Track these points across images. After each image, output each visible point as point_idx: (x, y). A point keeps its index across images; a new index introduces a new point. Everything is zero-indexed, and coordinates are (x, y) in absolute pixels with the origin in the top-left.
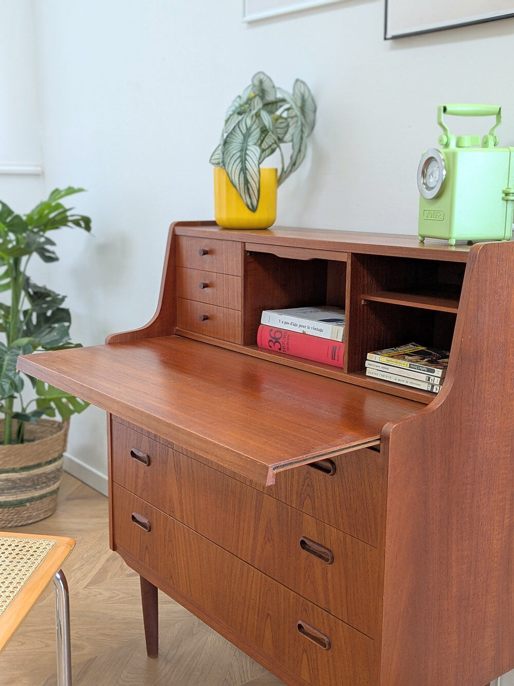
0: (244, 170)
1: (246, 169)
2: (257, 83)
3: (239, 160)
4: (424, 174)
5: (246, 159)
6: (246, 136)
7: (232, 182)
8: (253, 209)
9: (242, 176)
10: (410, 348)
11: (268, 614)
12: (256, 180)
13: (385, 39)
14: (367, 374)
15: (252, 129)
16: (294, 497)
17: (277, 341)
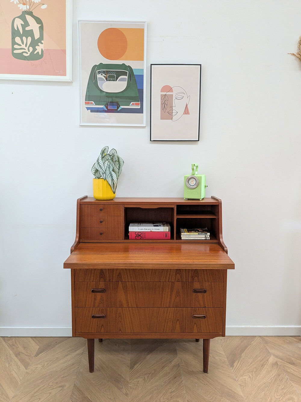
1: (113, 179)
5: (112, 176)
6: (109, 168)
7: (109, 184)
8: (114, 193)
9: (112, 182)
11: (178, 320)
13: (151, 141)
14: (182, 239)
17: (139, 235)
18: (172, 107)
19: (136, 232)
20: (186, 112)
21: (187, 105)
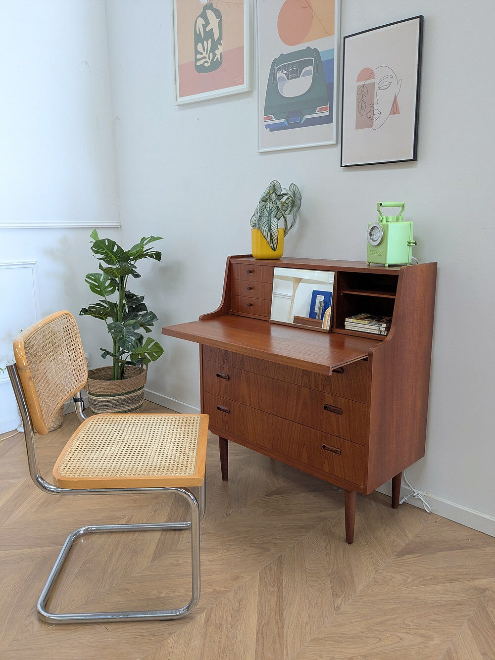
0: (270, 230)
2: (272, 185)
3: (267, 225)
4: (371, 234)
5: (271, 225)
6: (270, 213)
8: (274, 250)
9: (269, 233)
10: (363, 315)
11: (305, 444)
12: (276, 235)
13: (341, 167)
15: (273, 210)
16: (320, 386)
18: (372, 105)
20: (395, 110)
21: (396, 97)
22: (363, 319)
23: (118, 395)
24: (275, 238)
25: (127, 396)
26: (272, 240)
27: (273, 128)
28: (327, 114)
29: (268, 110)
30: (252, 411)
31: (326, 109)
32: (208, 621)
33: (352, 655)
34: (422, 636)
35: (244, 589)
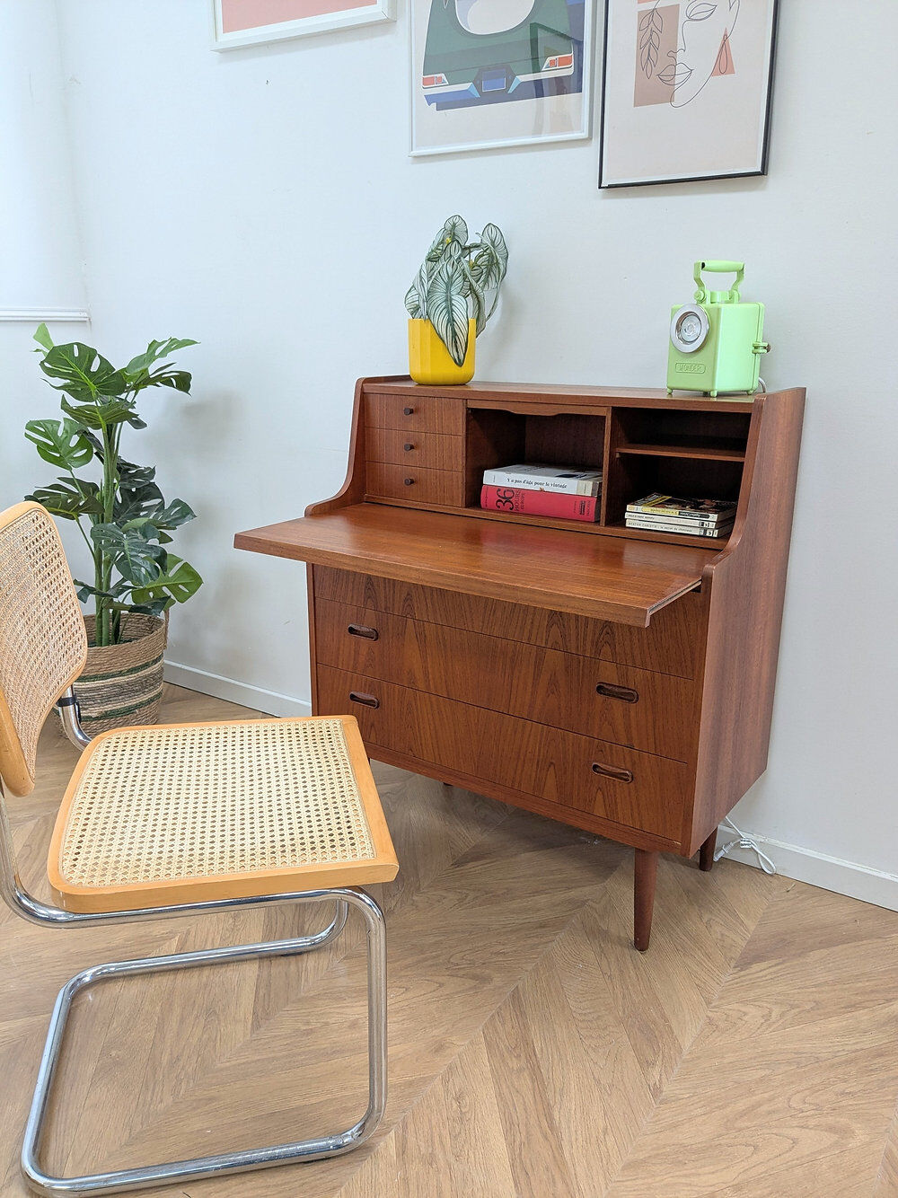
0: (451, 321)
1: (454, 320)
2: (449, 226)
3: (444, 312)
4: (678, 328)
5: (452, 310)
6: (449, 285)
7: (439, 335)
8: (460, 363)
9: (449, 328)
11: (552, 763)
12: (464, 332)
13: (600, 187)
14: (627, 525)
15: (454, 279)
16: (588, 646)
17: (508, 500)
18: (672, 53)
19: (499, 489)
20: (724, 64)
21: (726, 38)
22: (662, 505)
23: (113, 676)
24: (462, 339)
25: (133, 677)
26: (456, 342)
27: (444, 103)
28: (570, 71)
29: (432, 64)
30: (431, 702)
31: (567, 61)
32: (403, 1152)
33: (712, 1189)
34: (831, 1129)
35: (459, 1069)
